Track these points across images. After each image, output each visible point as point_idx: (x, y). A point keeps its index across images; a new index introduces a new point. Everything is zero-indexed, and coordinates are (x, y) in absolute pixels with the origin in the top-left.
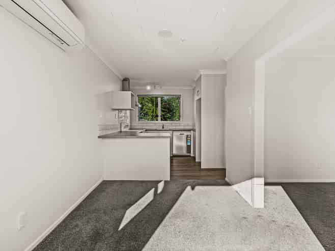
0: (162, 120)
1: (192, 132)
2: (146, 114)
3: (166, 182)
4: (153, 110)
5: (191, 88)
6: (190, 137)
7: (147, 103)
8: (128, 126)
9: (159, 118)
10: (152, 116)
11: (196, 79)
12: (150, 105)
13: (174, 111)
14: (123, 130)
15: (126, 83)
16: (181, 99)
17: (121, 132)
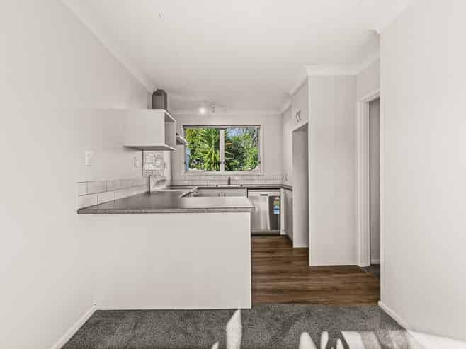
0: (226, 169)
1: (282, 189)
2: (200, 161)
3: (244, 312)
4: (211, 154)
5: (279, 113)
6: (279, 200)
7: (201, 143)
8: (164, 181)
9: (222, 166)
10: (210, 163)
11: (291, 92)
12: (206, 146)
13: (245, 155)
14: (154, 189)
15: (160, 100)
16: (261, 132)
17: (149, 193)
